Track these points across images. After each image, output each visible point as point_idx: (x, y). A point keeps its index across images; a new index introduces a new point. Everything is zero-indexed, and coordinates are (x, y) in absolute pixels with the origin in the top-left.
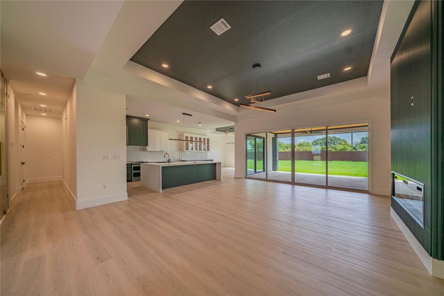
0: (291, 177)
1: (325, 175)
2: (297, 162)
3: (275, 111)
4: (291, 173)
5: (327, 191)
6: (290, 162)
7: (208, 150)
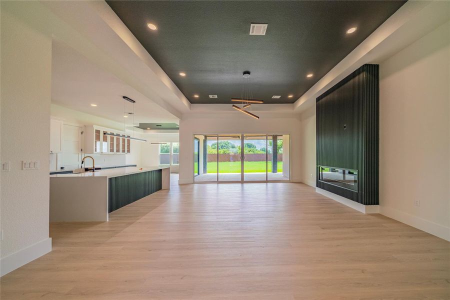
0: (241, 178)
1: (265, 173)
2: (245, 163)
3: (258, 118)
4: (240, 173)
5: (267, 185)
6: (240, 163)
7: (129, 151)
